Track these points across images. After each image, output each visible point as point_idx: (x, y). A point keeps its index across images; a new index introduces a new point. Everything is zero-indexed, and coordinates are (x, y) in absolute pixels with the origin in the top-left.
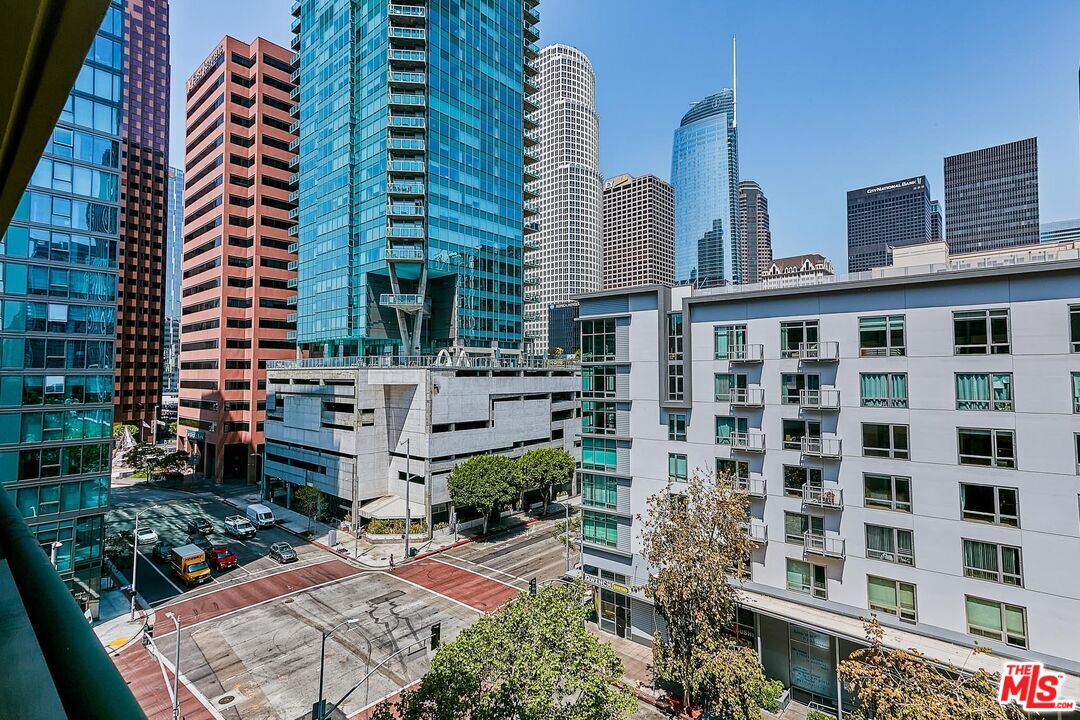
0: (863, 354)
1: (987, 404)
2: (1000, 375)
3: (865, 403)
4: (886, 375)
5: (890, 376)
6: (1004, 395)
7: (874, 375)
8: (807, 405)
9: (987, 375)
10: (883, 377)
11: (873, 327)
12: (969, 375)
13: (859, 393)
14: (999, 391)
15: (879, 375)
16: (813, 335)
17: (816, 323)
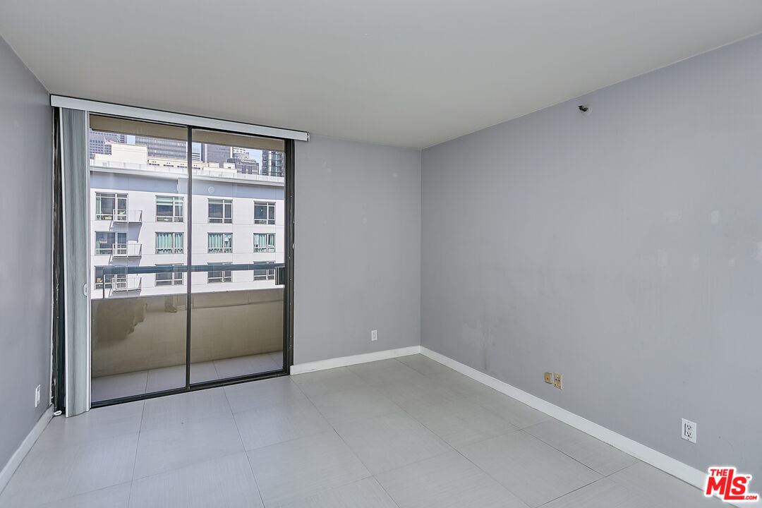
0: (158, 220)
1: (221, 249)
2: (227, 234)
3: (158, 251)
4: (172, 234)
5: (174, 234)
6: (228, 245)
7: (165, 234)
8: (116, 255)
9: (222, 234)
10: (170, 235)
11: (165, 203)
12: (214, 234)
13: (155, 245)
14: (226, 242)
15: (168, 234)
16: (123, 205)
17: (125, 195)
